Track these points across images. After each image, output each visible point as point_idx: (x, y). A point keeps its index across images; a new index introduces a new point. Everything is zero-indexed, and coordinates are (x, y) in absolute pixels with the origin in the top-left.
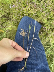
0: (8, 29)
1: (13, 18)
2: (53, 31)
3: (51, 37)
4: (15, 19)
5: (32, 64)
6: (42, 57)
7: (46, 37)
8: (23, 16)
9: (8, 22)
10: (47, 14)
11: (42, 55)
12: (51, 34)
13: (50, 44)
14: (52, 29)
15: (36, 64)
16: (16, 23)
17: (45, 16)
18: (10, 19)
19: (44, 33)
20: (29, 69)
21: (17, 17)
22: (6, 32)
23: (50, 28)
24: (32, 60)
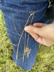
0: (49, 54)
1: (43, 67)
2: (1, 50)
3: (4, 43)
4: (41, 66)
5: (21, 18)
6: (10, 25)
7: (9, 44)
8: (32, 69)
9: (49, 62)
10: (5, 69)
11: (10, 28)
12: (3, 47)
13: (6, 37)
14: (2, 52)
15: (17, 18)
16: (40, 60)
17: (7, 67)
18: (46, 66)
19: (10, 48)
20: (24, 13)
21: (38, 67)
22: (51, 51)
23: (4, 54)
24: (21, 22)
